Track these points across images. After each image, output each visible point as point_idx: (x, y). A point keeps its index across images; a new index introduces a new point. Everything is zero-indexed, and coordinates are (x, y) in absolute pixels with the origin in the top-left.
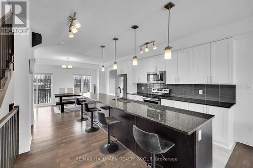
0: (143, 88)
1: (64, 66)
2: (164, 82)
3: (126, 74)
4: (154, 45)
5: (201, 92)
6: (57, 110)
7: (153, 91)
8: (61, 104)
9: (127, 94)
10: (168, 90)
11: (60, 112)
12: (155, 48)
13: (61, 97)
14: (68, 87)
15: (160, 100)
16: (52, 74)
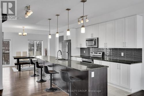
0: (84, 51)
1: (20, 34)
2: (97, 46)
3: (70, 40)
4: (86, 18)
5: (122, 54)
6: (15, 70)
7: (91, 54)
8: (19, 64)
9: (71, 56)
10: (101, 53)
11: (18, 71)
12: (87, 21)
13: (18, 59)
14: (23, 51)
15: (93, 61)
16: (10, 40)
